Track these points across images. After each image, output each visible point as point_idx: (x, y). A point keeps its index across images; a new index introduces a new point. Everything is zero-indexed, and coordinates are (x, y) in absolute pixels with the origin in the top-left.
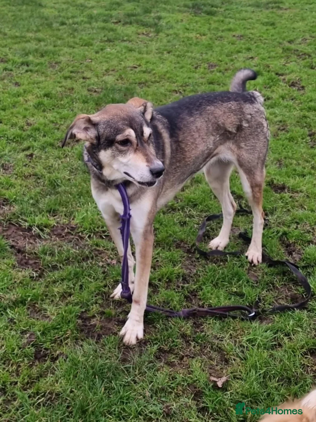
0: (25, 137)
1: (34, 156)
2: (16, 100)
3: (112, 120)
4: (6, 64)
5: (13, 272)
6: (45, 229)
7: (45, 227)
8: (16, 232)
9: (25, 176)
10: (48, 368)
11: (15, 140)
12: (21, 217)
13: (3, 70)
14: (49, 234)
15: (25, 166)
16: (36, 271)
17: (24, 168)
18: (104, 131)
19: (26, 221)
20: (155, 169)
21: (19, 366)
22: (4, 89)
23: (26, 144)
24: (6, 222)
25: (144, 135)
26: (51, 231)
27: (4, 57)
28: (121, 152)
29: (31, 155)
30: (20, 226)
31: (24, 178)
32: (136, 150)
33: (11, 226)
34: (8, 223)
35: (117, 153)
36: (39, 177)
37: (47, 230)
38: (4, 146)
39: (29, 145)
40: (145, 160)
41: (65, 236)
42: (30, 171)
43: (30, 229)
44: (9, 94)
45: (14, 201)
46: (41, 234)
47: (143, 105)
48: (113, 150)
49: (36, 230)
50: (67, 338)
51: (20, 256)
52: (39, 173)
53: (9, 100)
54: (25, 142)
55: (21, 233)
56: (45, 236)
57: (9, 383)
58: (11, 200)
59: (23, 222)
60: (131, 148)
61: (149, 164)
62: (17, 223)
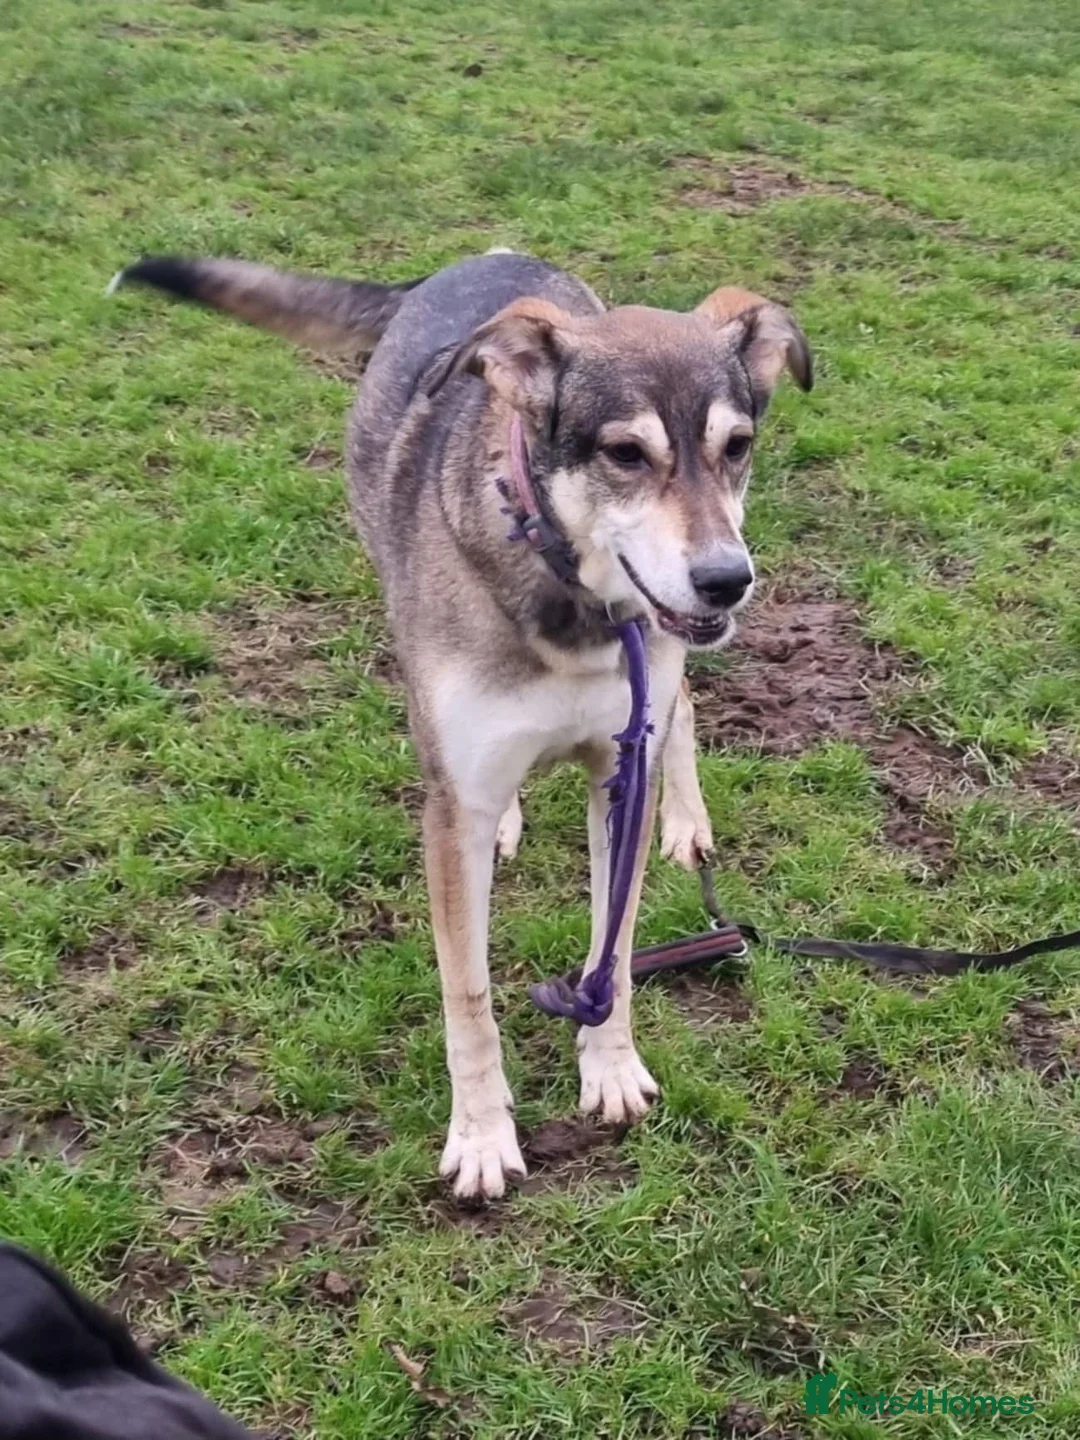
0: (1046, 489)
1: (1052, 549)
2: (1060, 375)
3: (611, 362)
4: (1066, 266)
5: (863, 854)
6: (1008, 758)
7: (1011, 752)
8: (912, 753)
9: (999, 602)
10: (874, 1115)
11: (1006, 494)
12: (941, 710)
13: (1052, 282)
14: (1014, 776)
15: (1010, 570)
16: (933, 865)
17: (1004, 577)
18: (575, 398)
19: (952, 724)
20: (707, 570)
21: (788, 1092)
22: (1031, 340)
23: (1039, 510)
24: (893, 718)
25: (709, 434)
26: (1027, 768)
27: (1068, 243)
28: (616, 487)
29: (1044, 546)
30: (933, 737)
31: (994, 606)
32: (665, 490)
33: (905, 732)
34: (897, 722)
35: (603, 488)
36: (1047, 610)
37: (1012, 763)
38: (965, 505)
39: (1050, 513)
40: (683, 531)
41: (1066, 789)
42: (1018, 588)
43: (958, 750)
44: (1042, 355)
45: (935, 665)
46: (990, 770)
47: (741, 317)
48: (589, 475)
49: (976, 755)
50: (960, 1053)
51: (900, 818)
52: (1049, 600)
53: (1035, 373)
54: (1039, 506)
55: (928, 758)
56: (1003, 779)
57: (741, 1124)
58: (929, 659)
59: (942, 724)
60: (649, 482)
61: (692, 549)
62: (925, 729)
